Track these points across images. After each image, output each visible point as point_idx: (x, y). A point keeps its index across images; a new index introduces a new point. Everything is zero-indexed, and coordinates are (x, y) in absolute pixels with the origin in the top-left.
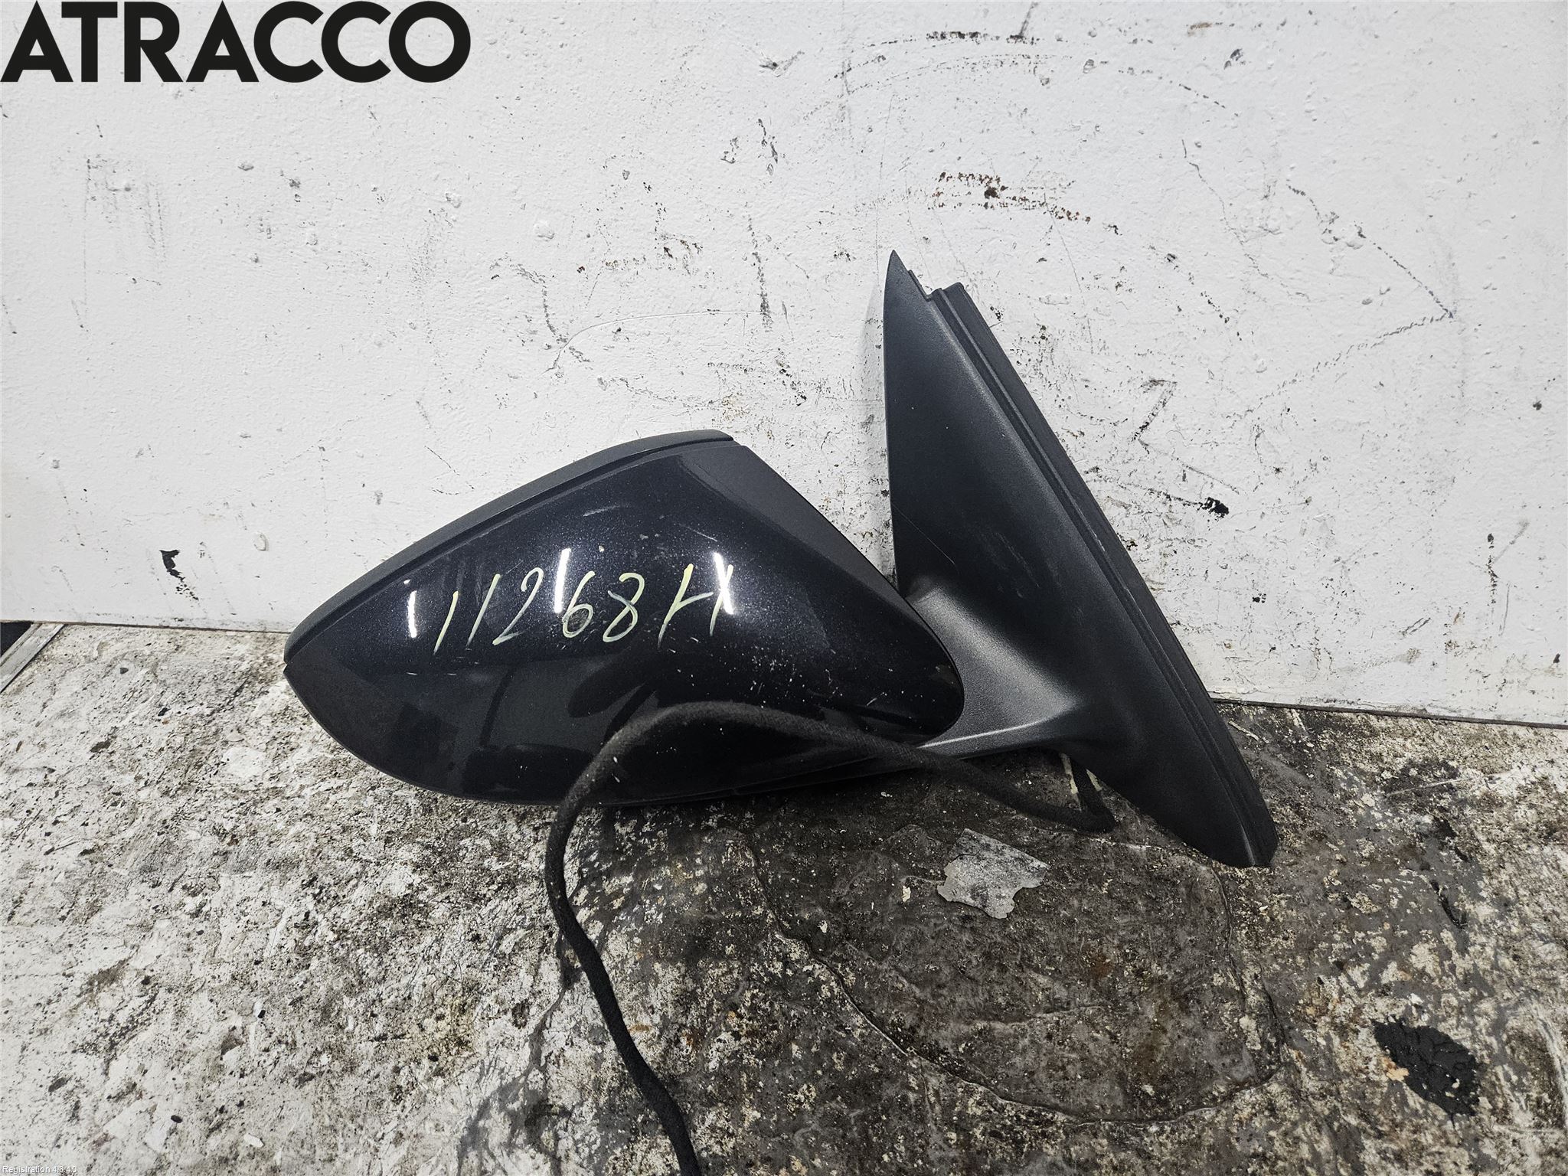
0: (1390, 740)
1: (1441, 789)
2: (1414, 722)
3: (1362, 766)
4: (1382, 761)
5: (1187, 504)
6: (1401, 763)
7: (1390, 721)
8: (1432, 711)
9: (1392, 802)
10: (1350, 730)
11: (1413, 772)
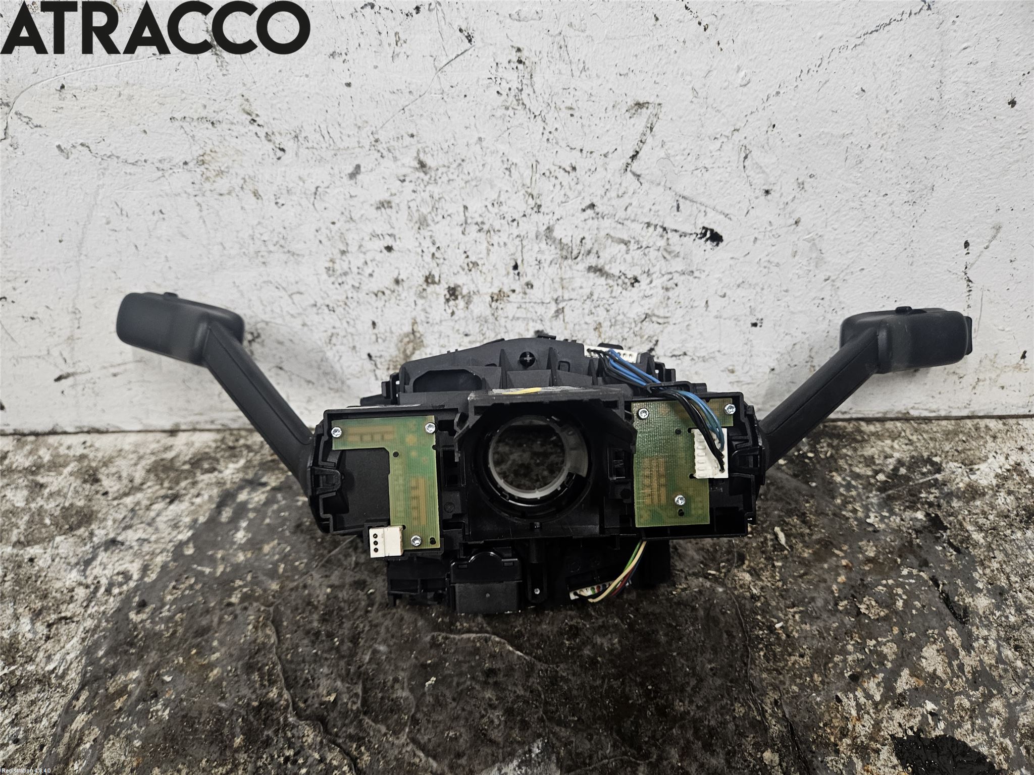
0: (880, 443)
1: (929, 485)
2: (899, 424)
3: (857, 470)
4: (874, 463)
5: (683, 235)
6: (891, 463)
7: (878, 425)
8: (914, 413)
9: (887, 503)
10: (844, 437)
11: (903, 471)
